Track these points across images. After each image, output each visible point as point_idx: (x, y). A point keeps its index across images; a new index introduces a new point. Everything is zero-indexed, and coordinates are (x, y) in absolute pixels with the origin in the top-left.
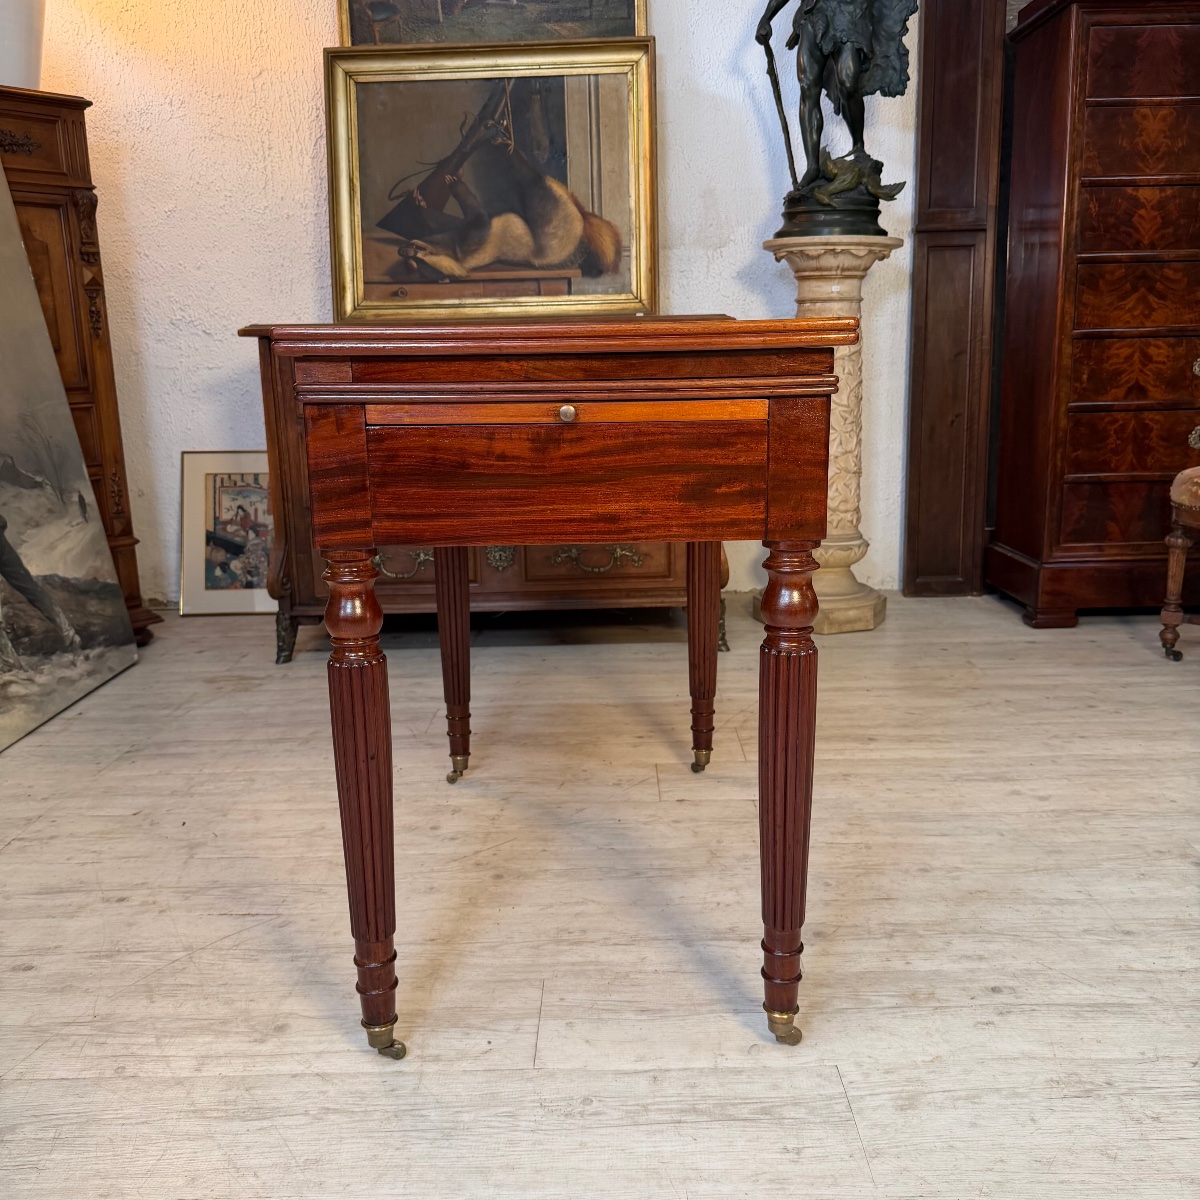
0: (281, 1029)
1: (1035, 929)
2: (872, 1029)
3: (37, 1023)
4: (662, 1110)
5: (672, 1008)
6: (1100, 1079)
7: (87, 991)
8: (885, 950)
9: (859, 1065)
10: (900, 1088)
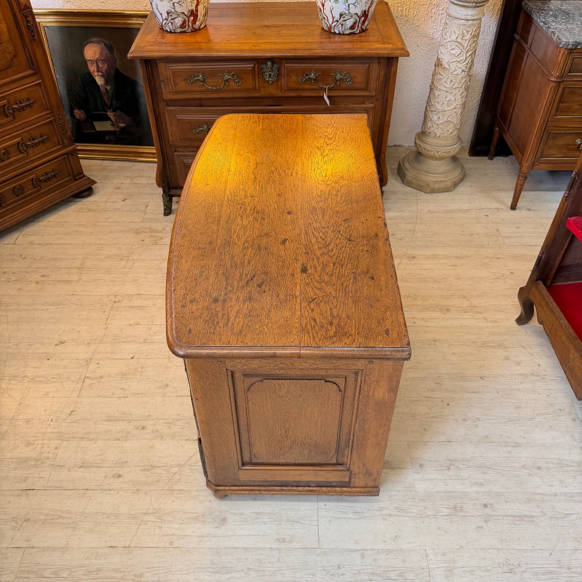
0: (224, 520)
1: (504, 465)
2: (439, 528)
3: (132, 513)
4: (365, 573)
5: (366, 511)
6: (516, 563)
7: (146, 493)
8: (446, 478)
9: (433, 549)
10: (447, 565)
